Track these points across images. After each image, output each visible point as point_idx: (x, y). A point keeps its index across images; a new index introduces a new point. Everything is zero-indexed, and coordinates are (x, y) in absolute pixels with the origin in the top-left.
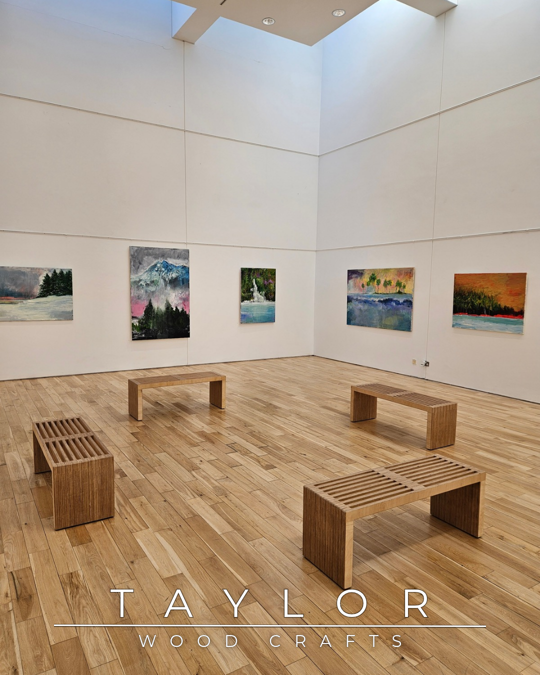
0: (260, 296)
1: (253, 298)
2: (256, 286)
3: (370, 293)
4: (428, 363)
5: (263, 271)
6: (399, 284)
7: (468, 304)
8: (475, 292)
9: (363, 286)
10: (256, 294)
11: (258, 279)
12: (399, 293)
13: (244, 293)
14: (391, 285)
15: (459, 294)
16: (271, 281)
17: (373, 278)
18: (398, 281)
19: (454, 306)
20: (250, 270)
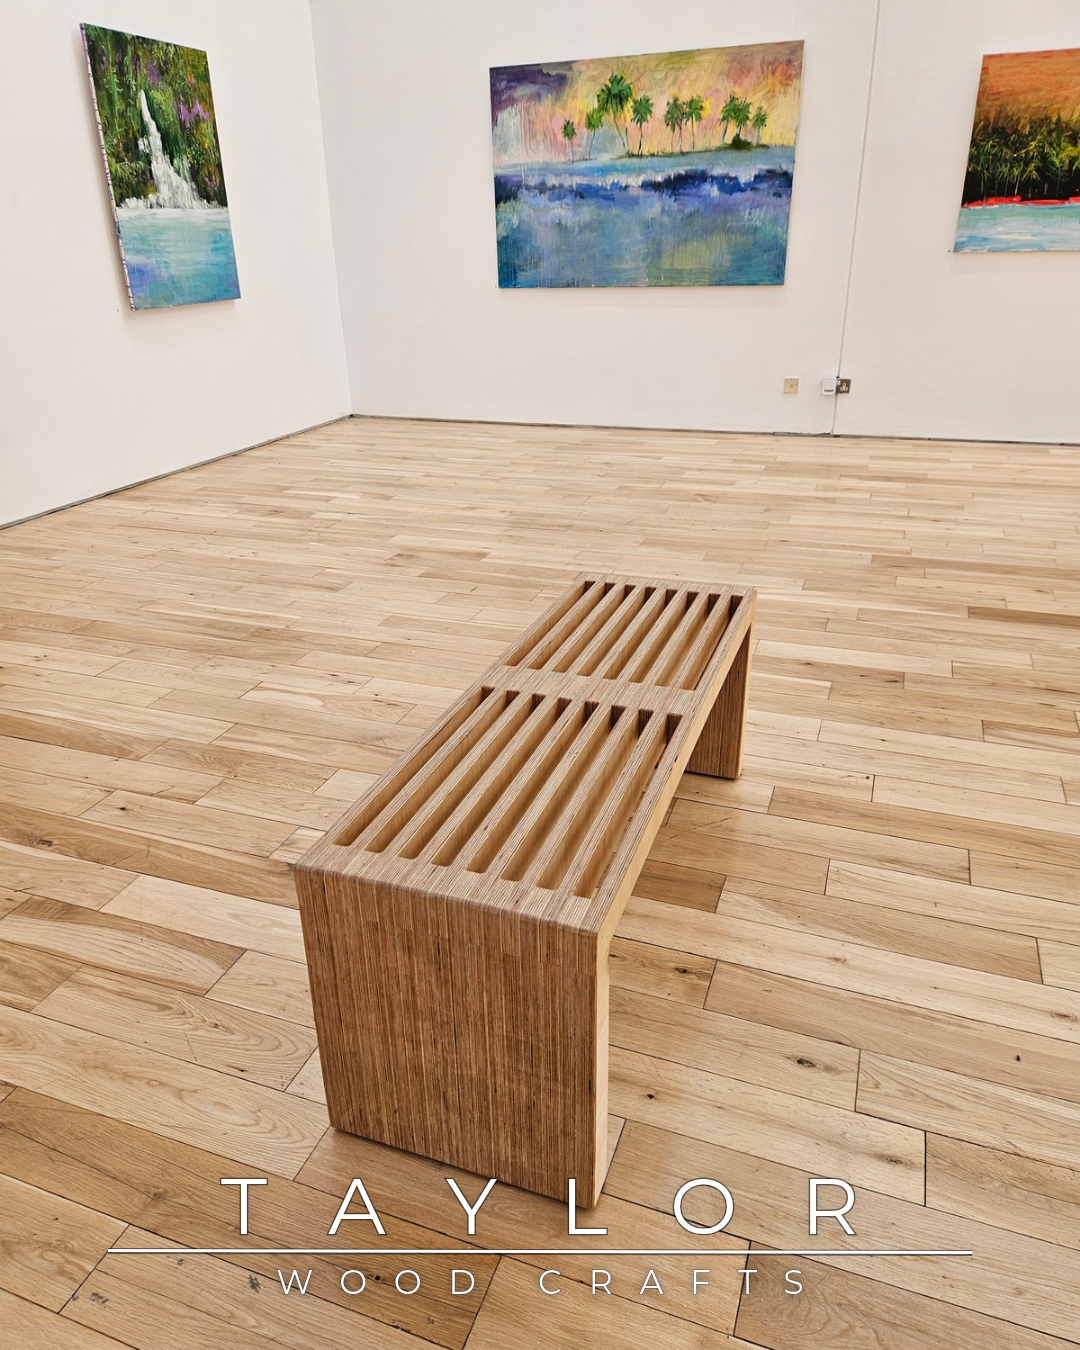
0: (176, 179)
1: (156, 190)
2: (152, 126)
3: (605, 159)
4: (847, 382)
5: (166, 54)
6: (736, 112)
7: (1027, 164)
8: (1059, 120)
9: (569, 130)
10: (160, 166)
11: (158, 96)
12: (738, 144)
13: (119, 160)
14: (699, 118)
15: (995, 130)
16: (199, 108)
17: (615, 96)
18: (733, 99)
19: (968, 174)
20: (119, 39)
